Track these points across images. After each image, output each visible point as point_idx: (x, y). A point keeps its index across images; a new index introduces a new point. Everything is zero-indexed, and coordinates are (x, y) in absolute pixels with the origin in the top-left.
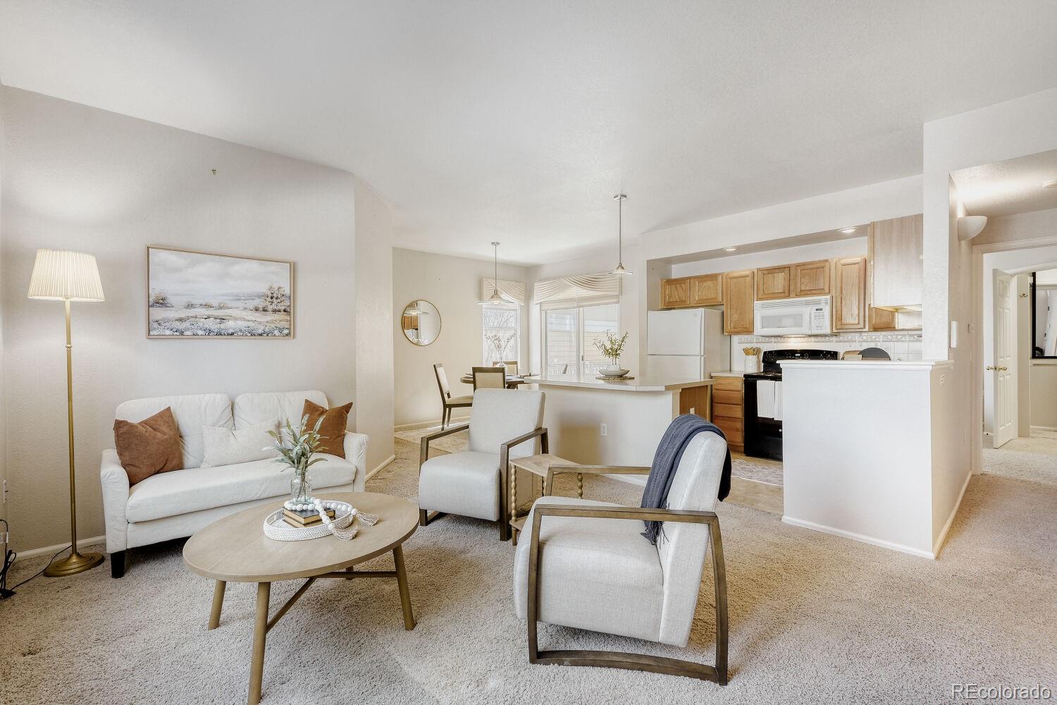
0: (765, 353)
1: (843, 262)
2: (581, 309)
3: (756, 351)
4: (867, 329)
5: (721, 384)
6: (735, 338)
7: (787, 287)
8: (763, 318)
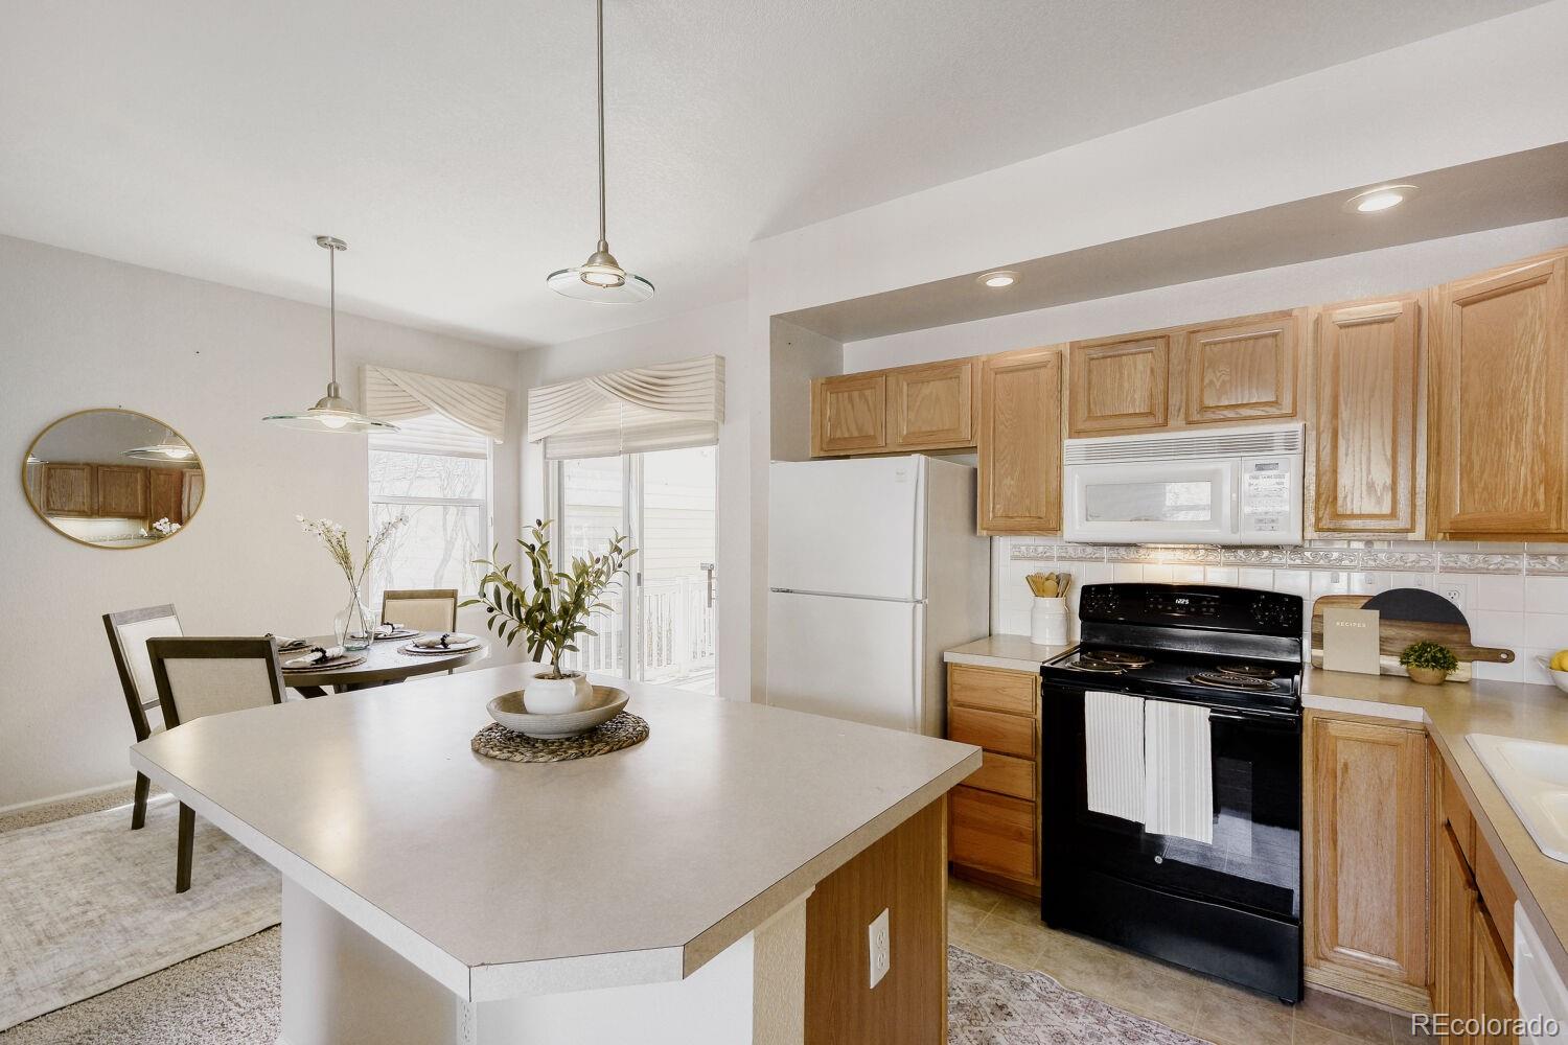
0: (1086, 590)
1: (1341, 315)
2: (635, 457)
3: (1061, 584)
4: (1419, 533)
5: (973, 689)
6: (1004, 545)
7: (1161, 399)
8: (1091, 491)
